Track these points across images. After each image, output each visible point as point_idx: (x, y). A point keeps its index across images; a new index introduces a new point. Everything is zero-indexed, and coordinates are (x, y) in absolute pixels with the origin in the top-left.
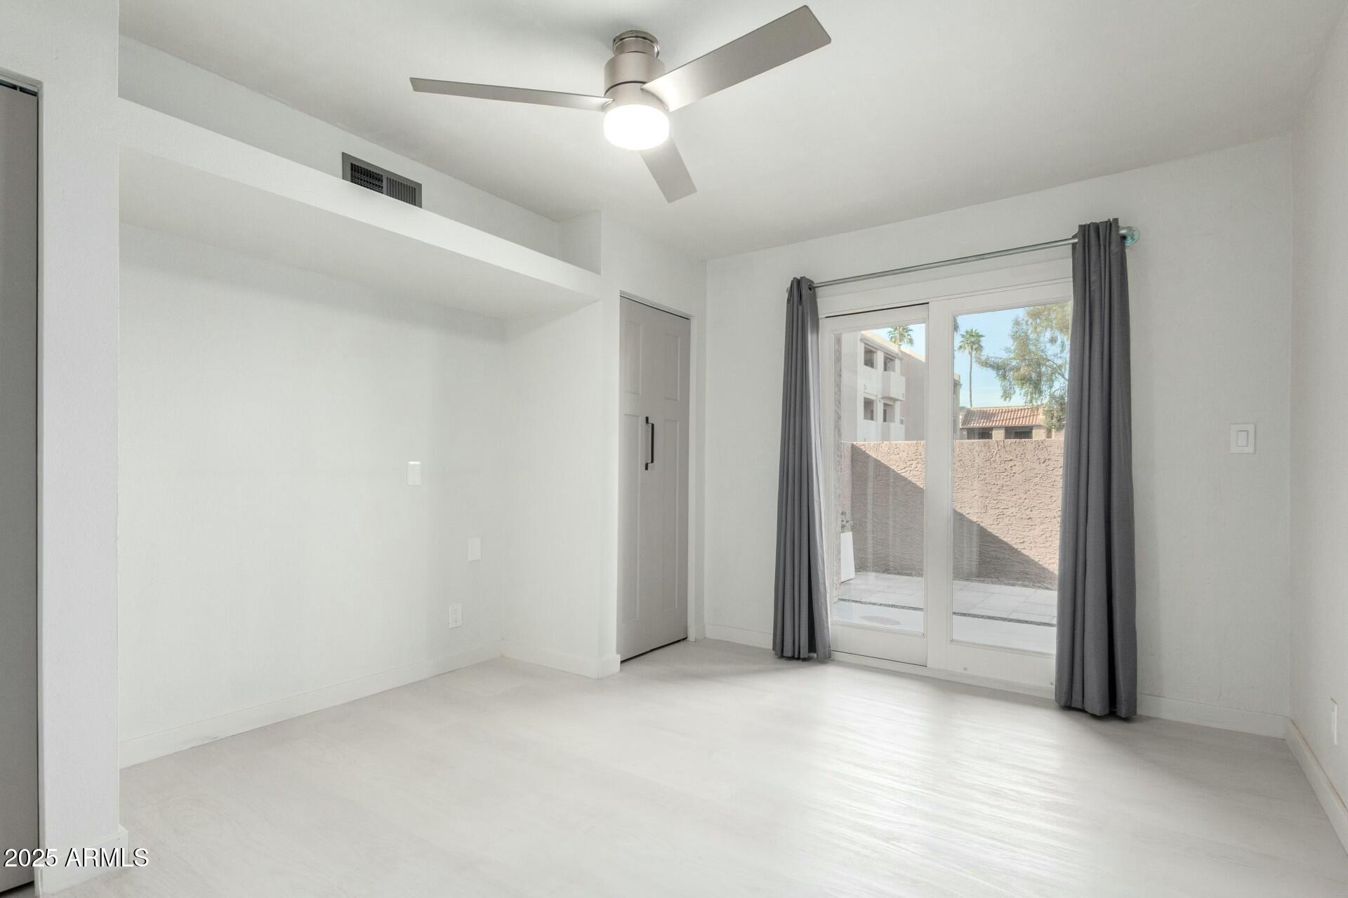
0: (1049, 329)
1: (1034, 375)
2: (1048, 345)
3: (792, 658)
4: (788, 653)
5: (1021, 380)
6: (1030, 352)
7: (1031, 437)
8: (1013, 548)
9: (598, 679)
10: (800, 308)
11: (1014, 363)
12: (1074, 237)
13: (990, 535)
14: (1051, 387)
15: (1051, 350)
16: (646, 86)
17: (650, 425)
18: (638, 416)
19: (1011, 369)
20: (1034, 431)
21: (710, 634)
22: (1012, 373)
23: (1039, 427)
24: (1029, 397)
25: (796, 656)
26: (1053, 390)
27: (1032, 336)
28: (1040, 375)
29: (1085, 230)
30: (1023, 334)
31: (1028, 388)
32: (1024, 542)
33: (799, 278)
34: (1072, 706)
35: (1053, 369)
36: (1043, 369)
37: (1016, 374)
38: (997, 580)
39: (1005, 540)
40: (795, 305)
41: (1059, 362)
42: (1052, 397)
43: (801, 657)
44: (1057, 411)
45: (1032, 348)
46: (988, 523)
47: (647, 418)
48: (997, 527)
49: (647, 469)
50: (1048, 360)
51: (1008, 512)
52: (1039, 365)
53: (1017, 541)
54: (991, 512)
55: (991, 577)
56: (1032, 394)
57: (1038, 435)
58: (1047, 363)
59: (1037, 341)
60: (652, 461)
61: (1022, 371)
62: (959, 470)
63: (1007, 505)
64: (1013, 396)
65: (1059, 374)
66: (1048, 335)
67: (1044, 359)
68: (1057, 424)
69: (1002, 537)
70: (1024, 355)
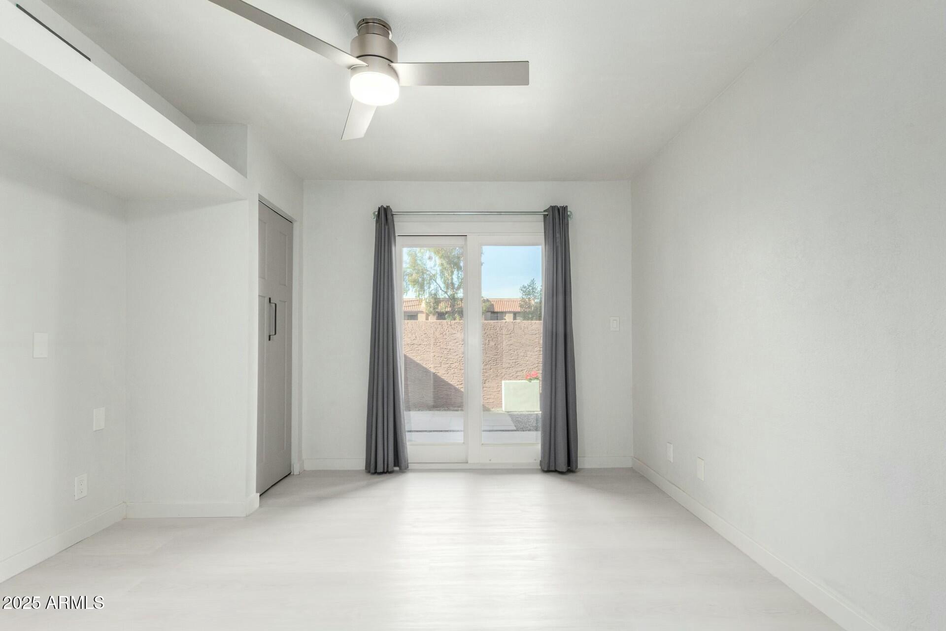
0: (428, 252)
1: (420, 280)
2: (428, 261)
3: (383, 473)
4: (380, 469)
5: (414, 282)
6: (418, 265)
7: (417, 319)
8: (456, 388)
9: (247, 516)
10: (387, 227)
11: (408, 271)
12: (545, 211)
13: (443, 381)
14: (429, 288)
15: (429, 264)
16: (393, 64)
17: (274, 305)
18: (264, 297)
19: (407, 275)
20: (419, 315)
21: (308, 466)
22: (407, 277)
23: (422, 312)
24: (418, 293)
25: (386, 471)
26: (431, 289)
27: (419, 255)
28: (423, 279)
29: (553, 208)
30: (414, 253)
31: (417, 287)
32: (462, 384)
33: (385, 206)
34: (550, 469)
35: (431, 276)
36: (425, 276)
37: (410, 278)
38: (447, 408)
39: (451, 383)
40: (383, 225)
41: (433, 272)
42: (430, 294)
43: (389, 471)
44: (433, 303)
45: (419, 262)
46: (442, 373)
47: (270, 299)
48: (448, 375)
49: (270, 340)
50: (428, 271)
51: (453, 366)
52: (423, 273)
53: (458, 383)
54: (443, 366)
55: (444, 407)
56: (419, 291)
57: (421, 318)
58: (427, 273)
59: (422, 258)
60: (275, 334)
61: (414, 275)
62: (425, 340)
63: (453, 361)
64: (408, 292)
65: (434, 280)
66: (427, 255)
67: (425, 270)
68: (433, 311)
69: (450, 382)
70: (414, 267)
